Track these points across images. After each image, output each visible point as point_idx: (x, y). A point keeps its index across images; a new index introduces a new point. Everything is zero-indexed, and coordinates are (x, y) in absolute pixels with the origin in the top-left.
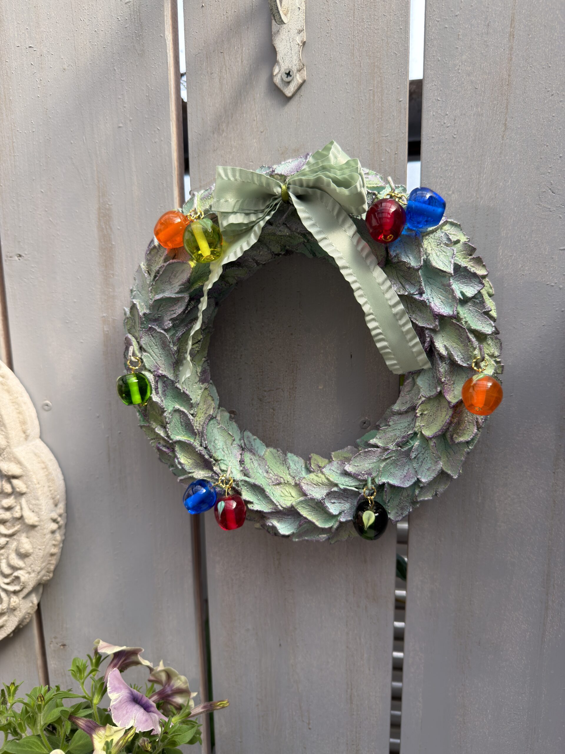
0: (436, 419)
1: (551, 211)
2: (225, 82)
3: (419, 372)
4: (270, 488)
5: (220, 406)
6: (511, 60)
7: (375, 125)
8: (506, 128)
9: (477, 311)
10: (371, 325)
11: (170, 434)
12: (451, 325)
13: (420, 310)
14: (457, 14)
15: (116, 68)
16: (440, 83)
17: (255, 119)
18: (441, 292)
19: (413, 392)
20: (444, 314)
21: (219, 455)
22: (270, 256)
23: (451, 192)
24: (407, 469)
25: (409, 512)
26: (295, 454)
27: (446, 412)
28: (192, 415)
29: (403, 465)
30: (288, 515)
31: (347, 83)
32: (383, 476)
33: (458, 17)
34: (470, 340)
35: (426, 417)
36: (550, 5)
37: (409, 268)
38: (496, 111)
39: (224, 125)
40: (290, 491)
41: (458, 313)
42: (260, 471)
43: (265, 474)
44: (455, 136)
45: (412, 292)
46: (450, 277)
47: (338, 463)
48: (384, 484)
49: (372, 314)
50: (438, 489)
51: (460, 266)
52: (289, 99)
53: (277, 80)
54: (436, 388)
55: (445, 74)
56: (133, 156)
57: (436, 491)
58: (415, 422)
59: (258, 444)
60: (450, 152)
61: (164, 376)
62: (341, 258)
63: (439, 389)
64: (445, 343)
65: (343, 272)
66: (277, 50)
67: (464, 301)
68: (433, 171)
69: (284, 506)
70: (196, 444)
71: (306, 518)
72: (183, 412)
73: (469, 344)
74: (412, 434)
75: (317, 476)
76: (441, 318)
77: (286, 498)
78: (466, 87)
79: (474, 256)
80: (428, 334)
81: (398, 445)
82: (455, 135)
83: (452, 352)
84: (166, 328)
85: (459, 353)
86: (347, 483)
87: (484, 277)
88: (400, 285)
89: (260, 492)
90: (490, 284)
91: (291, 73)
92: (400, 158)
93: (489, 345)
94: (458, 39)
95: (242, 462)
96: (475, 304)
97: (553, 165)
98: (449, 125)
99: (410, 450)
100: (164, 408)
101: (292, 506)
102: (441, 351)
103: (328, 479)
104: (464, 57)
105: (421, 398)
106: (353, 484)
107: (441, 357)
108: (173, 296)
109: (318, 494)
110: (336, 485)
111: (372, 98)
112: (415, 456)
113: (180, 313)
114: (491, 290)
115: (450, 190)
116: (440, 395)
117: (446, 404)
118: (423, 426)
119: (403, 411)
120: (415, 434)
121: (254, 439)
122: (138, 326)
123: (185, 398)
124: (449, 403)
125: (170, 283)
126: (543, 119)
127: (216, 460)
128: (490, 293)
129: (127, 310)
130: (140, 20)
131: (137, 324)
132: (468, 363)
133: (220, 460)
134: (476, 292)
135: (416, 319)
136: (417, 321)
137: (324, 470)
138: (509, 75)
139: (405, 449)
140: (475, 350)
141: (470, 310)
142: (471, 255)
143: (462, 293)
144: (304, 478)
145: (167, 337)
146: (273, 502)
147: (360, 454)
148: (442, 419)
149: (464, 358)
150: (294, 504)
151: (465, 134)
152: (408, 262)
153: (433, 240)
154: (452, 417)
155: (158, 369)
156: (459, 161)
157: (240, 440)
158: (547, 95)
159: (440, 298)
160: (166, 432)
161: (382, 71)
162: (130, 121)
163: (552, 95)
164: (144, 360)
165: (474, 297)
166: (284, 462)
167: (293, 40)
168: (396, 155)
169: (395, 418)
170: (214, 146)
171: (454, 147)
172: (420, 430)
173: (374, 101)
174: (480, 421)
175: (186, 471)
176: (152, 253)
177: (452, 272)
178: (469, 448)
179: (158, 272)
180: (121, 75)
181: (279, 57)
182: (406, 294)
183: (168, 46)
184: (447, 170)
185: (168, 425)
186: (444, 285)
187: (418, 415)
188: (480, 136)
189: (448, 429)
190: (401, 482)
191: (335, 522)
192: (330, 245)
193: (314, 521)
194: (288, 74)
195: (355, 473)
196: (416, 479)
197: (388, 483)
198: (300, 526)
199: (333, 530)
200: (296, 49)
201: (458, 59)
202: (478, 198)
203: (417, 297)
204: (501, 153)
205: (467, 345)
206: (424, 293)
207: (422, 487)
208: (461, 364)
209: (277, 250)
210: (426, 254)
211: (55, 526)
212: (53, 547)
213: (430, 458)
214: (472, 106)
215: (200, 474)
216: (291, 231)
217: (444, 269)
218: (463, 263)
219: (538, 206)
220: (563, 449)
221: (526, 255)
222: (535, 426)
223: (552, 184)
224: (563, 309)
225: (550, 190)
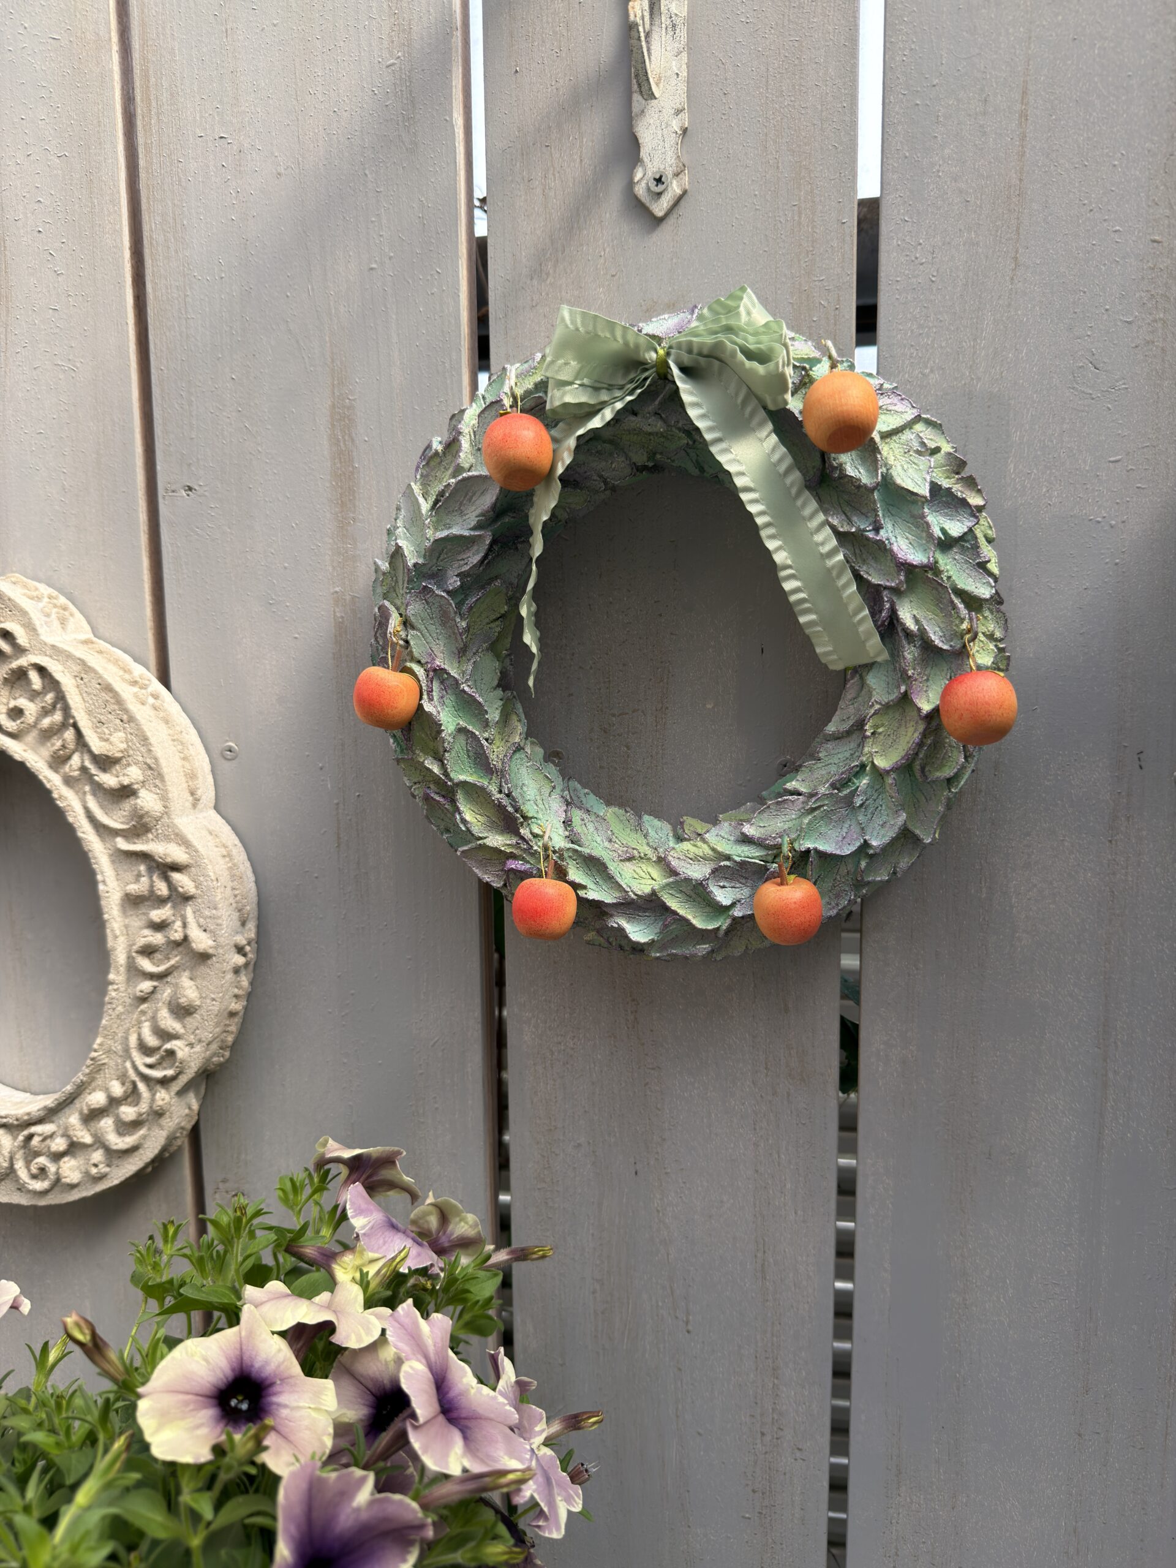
0: (897, 740)
1: (1092, 399)
2: (552, 194)
3: (870, 666)
4: (615, 865)
5: (528, 735)
6: (1023, 155)
7: (802, 262)
8: (1017, 265)
9: (967, 562)
10: (788, 586)
11: (449, 770)
12: (924, 583)
13: (876, 559)
14: (935, 83)
15: (367, 172)
17: (602, 254)
18: (909, 527)
19: (860, 699)
20: (915, 563)
21: (530, 809)
22: (628, 471)
23: (927, 371)
24: (847, 825)
26: (656, 818)
27: (913, 728)
28: (487, 740)
29: (841, 820)
30: (645, 910)
31: (755, 195)
32: (808, 838)
33: (937, 88)
34: (954, 607)
35: (882, 737)
37: (859, 486)
38: (1001, 237)
39: (550, 265)
40: (649, 870)
41: (936, 562)
42: (599, 839)
43: (607, 844)
44: (933, 279)
45: (862, 527)
46: (923, 503)
47: (730, 825)
48: (808, 851)
49: (789, 567)
50: (898, 862)
51: (940, 486)
52: (659, 221)
53: (640, 190)
54: (899, 687)
55: (916, 178)
56: (394, 317)
57: (895, 867)
58: (863, 747)
59: (592, 801)
60: (926, 305)
61: (444, 670)
62: (742, 474)
63: (903, 689)
64: (915, 612)
65: (744, 497)
66: (640, 141)
67: (947, 544)
68: (899, 336)
69: (639, 893)
70: (493, 789)
71: (675, 913)
72: (473, 733)
73: (952, 611)
74: (857, 766)
75: (695, 846)
76: (909, 569)
77: (643, 881)
78: (951, 200)
79: (964, 474)
80: (887, 597)
81: (833, 786)
82: (933, 276)
83: (926, 627)
84: (451, 588)
85: (938, 629)
86: (747, 854)
87: (980, 509)
88: (844, 517)
89: (598, 871)
90: (988, 523)
91: (663, 179)
92: (843, 316)
93: (985, 618)
94: (937, 122)
95: (567, 823)
96: (963, 549)
97: (1095, 324)
98: (924, 260)
99: (853, 793)
100: (441, 725)
101: (654, 893)
102: (907, 625)
103: (713, 850)
104: (947, 151)
105: (873, 705)
106: (757, 854)
107: (908, 634)
108: (466, 533)
109: (697, 872)
110: (728, 858)
111: (796, 218)
112: (861, 803)
113: (475, 562)
114: (990, 532)
115: (926, 367)
116: (905, 700)
117: (915, 713)
118: (876, 752)
119: (843, 732)
120: (863, 766)
121: (585, 794)
122: (401, 587)
123: (476, 709)
124: (919, 710)
125: (462, 514)
126: (1077, 250)
127: (525, 818)
128: (989, 536)
129: (385, 566)
130: (411, 95)
131: (400, 583)
132: (951, 643)
133: (532, 818)
134: (966, 530)
135: (868, 573)
136: (870, 575)
137: (707, 836)
138: (1021, 180)
139: (845, 793)
140: (962, 623)
141: (955, 559)
142: (958, 473)
143: (943, 530)
144: (674, 848)
145: (451, 605)
146: (620, 886)
147: (769, 807)
148: (907, 738)
149: (944, 637)
150: (656, 887)
151: (950, 276)
152: (857, 477)
153: (898, 445)
154: (924, 735)
155: (434, 659)
156: (941, 319)
157: (563, 791)
158: (1082, 210)
159: (907, 538)
160: (443, 766)
161: (812, 175)
162: (391, 258)
163: (1091, 210)
164: (412, 643)
165: (962, 538)
166: (639, 827)
167: (667, 125)
168: (837, 312)
169: (830, 745)
170: (533, 300)
171: (932, 297)
172: (871, 760)
173: (799, 223)
175: (473, 835)
176: (432, 463)
177: (928, 495)
178: (950, 791)
179: (441, 494)
180: (377, 183)
181: (644, 153)
182: (853, 530)
183: (457, 135)
184: (920, 334)
185: (447, 755)
186: (913, 516)
187: (868, 733)
188: (975, 278)
189: (917, 754)
190: (837, 847)
191: (727, 918)
192: (726, 451)
193: (689, 917)
194: (659, 181)
195: (759, 838)
196: (862, 841)
197: (815, 849)
198: (666, 926)
199: (721, 933)
200: (672, 139)
201: (937, 154)
202: (972, 379)
203: (871, 535)
204: (1009, 305)
205: (951, 616)
206: (882, 528)
207: (871, 856)
208: (941, 645)
209: (641, 458)
210: (886, 465)
211: (240, 960)
212: (234, 1000)
213: (887, 806)
214: (960, 230)
215: (497, 840)
216: (668, 426)
217: (915, 490)
218: (945, 483)
219: (1072, 390)
220: (1124, 800)
221: (1054, 471)
222: (1075, 760)
223: (1093, 354)
224: (1117, 561)
225: (1090, 365)
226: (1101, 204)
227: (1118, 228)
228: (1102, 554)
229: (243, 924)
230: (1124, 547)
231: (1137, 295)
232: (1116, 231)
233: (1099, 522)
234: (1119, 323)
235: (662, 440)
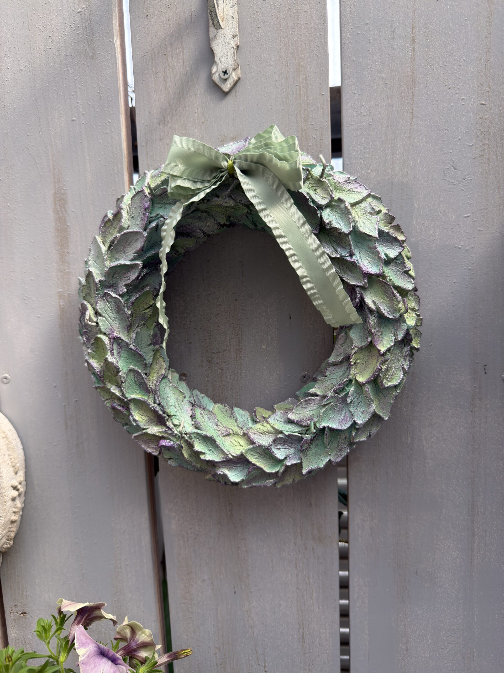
0: (368, 366)
1: (454, 185)
2: (169, 80)
3: (350, 327)
4: (220, 439)
5: (170, 367)
6: (414, 60)
7: (302, 115)
8: (413, 116)
9: (399, 271)
10: (306, 287)
11: (125, 393)
12: (377, 283)
13: (351, 271)
14: (367, 22)
15: (69, 69)
16: (356, 79)
17: (197, 111)
18: (368, 254)
19: (346, 344)
20: (372, 273)
21: (171, 411)
22: (216, 227)
23: (369, 171)
24: (344, 413)
25: (347, 453)
26: (241, 408)
27: (376, 360)
28: (146, 374)
29: (341, 410)
30: (238, 463)
31: (276, 80)
32: (323, 421)
33: (368, 25)
34: (394, 296)
35: (359, 365)
37: (341, 233)
38: (404, 102)
39: (169, 117)
40: (239, 441)
41: (384, 272)
42: (210, 424)
43: (215, 427)
44: (371, 124)
45: (343, 255)
46: (375, 240)
47: (281, 413)
48: (324, 428)
49: (306, 277)
50: (371, 431)
51: (383, 231)
52: (226, 94)
53: (216, 78)
54: (367, 339)
55: (359, 72)
56: (86, 146)
57: (370, 433)
58: (350, 370)
59: (206, 401)
60: (367, 137)
61: (119, 338)
62: (277, 228)
63: (369, 339)
64: (373, 299)
65: (279, 240)
66: (215, 52)
67: (388, 262)
68: (354, 154)
69: (234, 455)
70: (150, 401)
71: (254, 465)
72: (137, 371)
73: (394, 298)
74: (347, 381)
75: (263, 426)
76: (369, 276)
77: (236, 448)
78: (378, 83)
79: (393, 224)
80: (358, 291)
81: (335, 392)
82: (370, 122)
83: (380, 307)
84: (121, 293)
85: (386, 307)
86: (291, 430)
87: (403, 242)
88: (333, 249)
89: (211, 443)
90: (407, 249)
91: (227, 72)
92: (325, 143)
93: (410, 300)
94: (369, 43)
95: (193, 417)
96: (397, 265)
97: (454, 147)
98: (365, 114)
99: (346, 396)
100: (119, 368)
101: (242, 454)
102: (370, 306)
103: (273, 427)
104: (375, 58)
105: (354, 348)
106: (297, 430)
107: (371, 311)
108: (128, 263)
109: (265, 441)
110: (281, 432)
111: (298, 92)
112: (351, 401)
113: (134, 278)
114: (408, 254)
115: (369, 169)
116: (371, 345)
117: (376, 352)
118: (357, 373)
119: (338, 362)
120: (350, 381)
121: (203, 397)
122: (93, 293)
123: (139, 358)
124: (379, 351)
125: (124, 252)
126: (443, 108)
127: (169, 416)
128: (408, 256)
129: (83, 281)
130: (91, 27)
131: (92, 291)
132: (394, 315)
133: (173, 416)
134: (398, 254)
136: (349, 280)
137: (269, 420)
138: (413, 73)
139: (342, 395)
140: (399, 304)
141: (393, 270)
142: (391, 224)
143: (386, 255)
144: (251, 428)
145: (121, 302)
146: (223, 451)
147: (301, 403)
148: (373, 366)
149: (390, 311)
150: (243, 451)
151: (379, 122)
152: (340, 228)
153: (359, 210)
154: (382, 364)
155: (113, 332)
156: (376, 144)
157: (190, 397)
158: (445, 88)
159: (367, 260)
160: (121, 391)
161: (306, 70)
162: (83, 114)
163: (449, 88)
164: (100, 324)
165: (396, 258)
166: (232, 415)
167: (229, 44)
168: (321, 141)
169: (331, 369)
170: (160, 136)
171: (370, 133)
172: (354, 377)
173: (300, 95)
174: (405, 367)
175: (140, 427)
176: (107, 225)
177: (377, 236)
178: (396, 392)
179: (112, 242)
180: (74, 75)
181: (216, 58)
182: (338, 256)
183: (116, 49)
184: (365, 152)
185: (123, 385)
186: (370, 248)
187: (352, 363)
188: (392, 123)
189: (378, 374)
190: (339, 425)
191: (281, 466)
192: (268, 215)
193: (262, 466)
194: (225, 73)
195: (297, 421)
196: (353, 421)
197: (328, 427)
198: (249, 472)
199: (280, 474)
200: (231, 51)
201: (370, 59)
202: (393, 175)
203: (348, 259)
204: (410, 137)
205: (393, 300)
206: (354, 255)
207: (357, 429)
208: (388, 316)
209: (222, 220)
210: (354, 221)
211: (15, 493)
212: (14, 514)
213: (364, 402)
214: (383, 98)
215: (154, 430)
216: (237, 203)
217: (370, 234)
218: (386, 229)
219: (444, 181)
220: (478, 390)
221: (436, 222)
222: (453, 370)
223: (454, 162)
224: (470, 268)
225: (452, 168)
226: (454, 85)
227: (463, 97)
228: (462, 264)
229: (16, 473)
230: (473, 260)
231: (475, 132)
232: (462, 99)
233: (460, 248)
234: (466, 146)
235: (233, 210)
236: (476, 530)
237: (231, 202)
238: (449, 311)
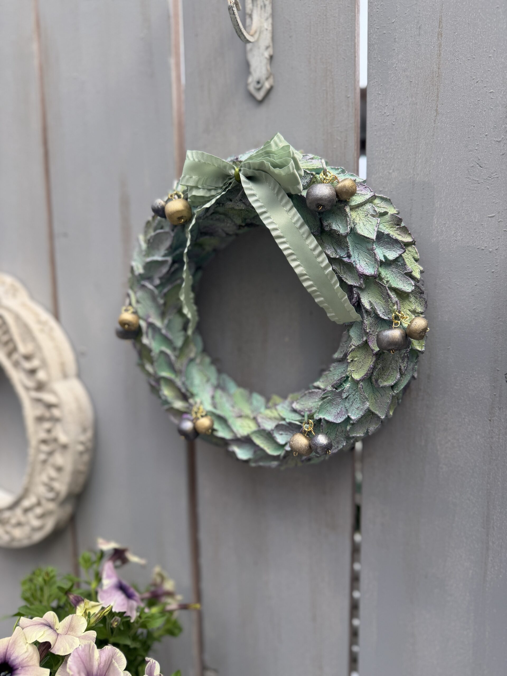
0: (364, 365)
1: (479, 183)
3: (351, 325)
4: (232, 419)
5: (202, 351)
6: (440, 55)
7: (328, 118)
8: (437, 114)
9: (399, 273)
10: (305, 284)
11: (157, 371)
12: (374, 284)
13: (349, 272)
14: (393, 21)
16: (380, 79)
18: (366, 255)
19: (347, 342)
20: (367, 274)
21: (195, 390)
22: (234, 227)
23: (391, 171)
24: (340, 407)
25: (343, 446)
26: (259, 394)
27: (371, 359)
28: (176, 356)
29: (337, 405)
30: (245, 443)
31: (305, 86)
32: (321, 413)
33: (395, 24)
34: (390, 297)
35: (356, 363)
36: (473, 5)
37: (339, 235)
38: (429, 99)
40: (249, 423)
41: (380, 274)
42: (227, 406)
43: (230, 409)
44: (394, 123)
45: (341, 255)
46: (373, 243)
47: (289, 402)
48: (320, 420)
49: (305, 275)
50: (369, 427)
51: (383, 233)
52: (261, 102)
53: (252, 88)
54: (363, 338)
55: (384, 71)
57: (367, 430)
58: (347, 367)
59: (231, 384)
60: (390, 137)
61: (154, 324)
63: (365, 339)
64: (370, 299)
66: (250, 63)
67: (386, 263)
68: (376, 154)
69: (242, 435)
70: (177, 380)
71: (257, 445)
72: (167, 354)
73: (389, 300)
74: (344, 377)
75: (272, 412)
76: (365, 277)
77: (245, 429)
78: (402, 81)
79: (400, 226)
80: (355, 291)
81: (333, 386)
82: (394, 122)
83: (376, 307)
84: (156, 285)
85: (382, 308)
86: (293, 418)
88: (333, 250)
89: (224, 423)
90: (415, 250)
91: (261, 81)
93: (411, 302)
94: (395, 42)
95: (213, 397)
96: (397, 267)
97: (480, 143)
98: (389, 114)
99: (342, 391)
100: (152, 349)
101: (248, 436)
102: (365, 306)
103: (279, 415)
104: (400, 56)
105: (351, 346)
106: (297, 419)
107: (367, 311)
108: (160, 259)
109: (269, 426)
110: (284, 419)
111: (325, 96)
112: (346, 396)
113: (165, 272)
114: (416, 256)
115: (390, 169)
116: (366, 344)
117: (371, 351)
118: (353, 371)
119: (340, 359)
120: (347, 377)
121: (229, 382)
122: (136, 283)
123: (170, 342)
124: (373, 351)
125: (159, 249)
126: (470, 104)
127: (192, 394)
128: (416, 258)
132: (389, 316)
133: (196, 395)
134: (398, 256)
135: (346, 279)
136: (347, 280)
137: (279, 406)
138: (439, 68)
139: (339, 390)
140: (394, 305)
141: (393, 271)
142: (397, 225)
143: (385, 257)
144: (262, 413)
145: (156, 292)
146: (233, 431)
147: (305, 394)
148: (368, 365)
149: (385, 313)
150: (250, 433)
151: (402, 121)
152: (338, 230)
153: (361, 212)
154: (376, 363)
155: (149, 318)
156: (398, 144)
157: (215, 381)
158: (472, 82)
159: (365, 261)
160: (154, 369)
163: (477, 82)
165: (396, 260)
166: (249, 400)
167: (262, 55)
168: (346, 143)
169: (335, 364)
171: (393, 133)
172: (351, 374)
173: (327, 99)
174: (403, 368)
175: (168, 402)
177: (375, 238)
178: (394, 392)
179: (150, 239)
181: (252, 69)
182: (338, 257)
185: (155, 363)
186: (368, 250)
187: (349, 361)
188: (415, 121)
189: (372, 373)
190: (334, 418)
191: (282, 451)
193: (264, 448)
194: (258, 82)
195: (300, 410)
196: (347, 416)
197: (324, 419)
198: (255, 452)
199: (281, 458)
200: (265, 62)
201: (395, 58)
202: (414, 175)
203: (346, 260)
204: (433, 135)
205: (388, 301)
206: (353, 256)
207: (353, 424)
208: (383, 317)
210: (354, 223)
213: (359, 398)
214: (407, 97)
215: (179, 404)
216: (247, 206)
217: (368, 236)
218: (388, 231)
219: (468, 179)
220: (498, 399)
221: (458, 222)
222: (471, 376)
223: (479, 160)
224: (493, 270)
225: (478, 165)
226: (483, 78)
227: (492, 91)
228: (485, 267)
230: (497, 263)
231: (503, 126)
232: (491, 92)
233: (483, 250)
234: (493, 142)
235: (247, 212)
236: (491, 544)
237: (242, 206)
238: (469, 315)
